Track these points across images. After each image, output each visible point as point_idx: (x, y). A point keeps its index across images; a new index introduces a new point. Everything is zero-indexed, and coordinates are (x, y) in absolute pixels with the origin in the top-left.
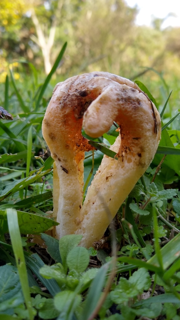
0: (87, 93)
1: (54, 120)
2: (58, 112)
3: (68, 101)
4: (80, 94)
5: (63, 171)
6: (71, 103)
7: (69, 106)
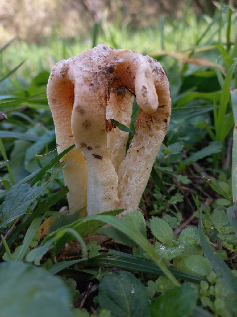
0: (114, 69)
1: (90, 105)
2: (92, 95)
3: (99, 80)
4: (107, 71)
5: (96, 158)
6: (103, 82)
7: (102, 86)
